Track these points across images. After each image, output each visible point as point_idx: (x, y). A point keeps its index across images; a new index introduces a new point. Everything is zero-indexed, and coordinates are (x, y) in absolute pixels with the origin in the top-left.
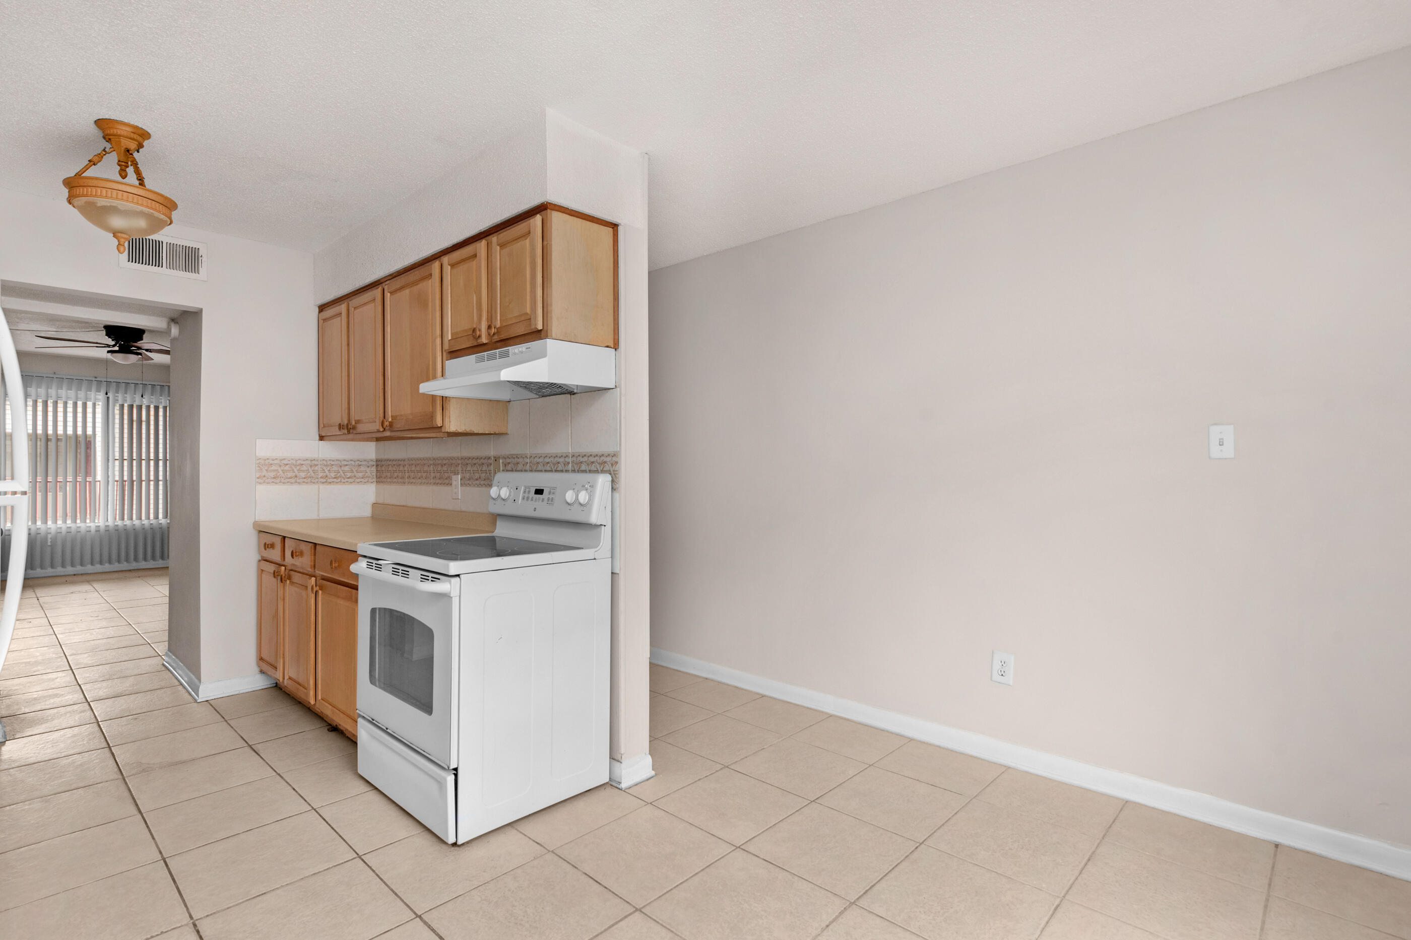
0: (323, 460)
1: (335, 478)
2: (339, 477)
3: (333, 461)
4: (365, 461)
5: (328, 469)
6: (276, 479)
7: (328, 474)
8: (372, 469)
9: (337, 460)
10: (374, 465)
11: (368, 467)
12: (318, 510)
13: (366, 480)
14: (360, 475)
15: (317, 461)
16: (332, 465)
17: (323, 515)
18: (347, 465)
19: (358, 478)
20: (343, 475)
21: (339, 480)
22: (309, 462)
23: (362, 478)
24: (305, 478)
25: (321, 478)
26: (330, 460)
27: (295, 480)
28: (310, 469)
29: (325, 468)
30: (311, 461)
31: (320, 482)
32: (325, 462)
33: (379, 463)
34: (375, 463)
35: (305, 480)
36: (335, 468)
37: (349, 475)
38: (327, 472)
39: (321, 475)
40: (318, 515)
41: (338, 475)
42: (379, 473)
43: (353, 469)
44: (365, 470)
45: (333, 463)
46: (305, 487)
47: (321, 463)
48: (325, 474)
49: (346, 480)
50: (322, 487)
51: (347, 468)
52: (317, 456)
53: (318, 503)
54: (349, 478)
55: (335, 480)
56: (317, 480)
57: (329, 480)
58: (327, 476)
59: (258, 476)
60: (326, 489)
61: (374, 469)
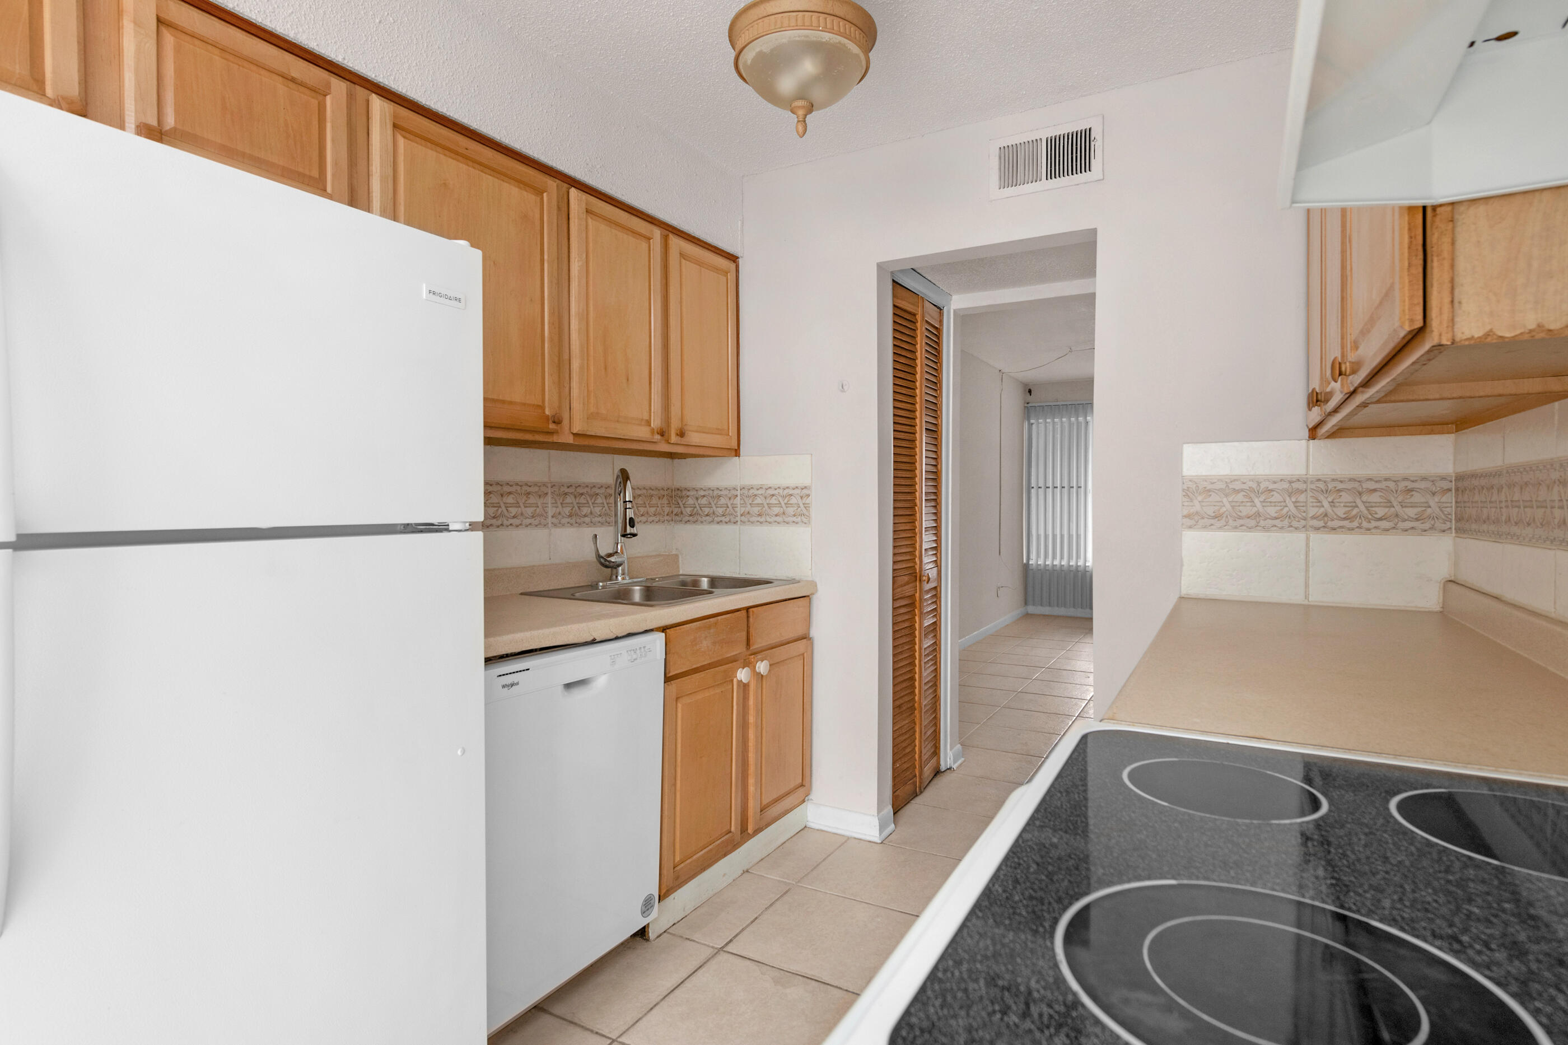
0: (1319, 480)
1: (1345, 519)
2: (1355, 516)
3: (1341, 482)
4: (1424, 479)
5: (1330, 499)
6: (1218, 520)
7: (1330, 511)
8: (1444, 499)
9: (1350, 480)
10: (1450, 490)
11: (1434, 494)
12: (1307, 585)
13: (1427, 526)
14: (1412, 512)
15: (1305, 482)
16: (1339, 491)
17: (1317, 597)
18: (1375, 490)
19: (1404, 520)
20: (1366, 512)
21: (1355, 524)
22: (1286, 485)
23: (1417, 520)
24: (1276, 518)
25: (1313, 518)
26: (1333, 480)
27: (1256, 521)
28: (1288, 499)
29: (1321, 497)
30: (1291, 482)
31: (1312, 527)
32: (1322, 485)
33: (1460, 484)
34: (1453, 485)
35: (1276, 522)
36: (1346, 497)
37: (1381, 512)
38: (1326, 504)
39: (1312, 512)
40: (1307, 597)
41: (1355, 512)
42: (1459, 509)
43: (1392, 499)
44: (1423, 500)
45: (1340, 486)
46: (1275, 536)
47: (1313, 486)
48: (1322, 510)
49: (1374, 524)
50: (1315, 537)
51: (1375, 498)
52: (1304, 472)
53: (1307, 571)
54: (1380, 519)
55: (1346, 523)
56: (1303, 523)
57: (1330, 524)
58: (1326, 515)
59: (1185, 513)
60: (1322, 543)
61: (1450, 498)
